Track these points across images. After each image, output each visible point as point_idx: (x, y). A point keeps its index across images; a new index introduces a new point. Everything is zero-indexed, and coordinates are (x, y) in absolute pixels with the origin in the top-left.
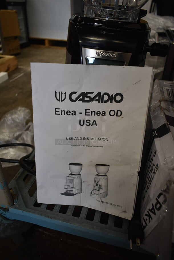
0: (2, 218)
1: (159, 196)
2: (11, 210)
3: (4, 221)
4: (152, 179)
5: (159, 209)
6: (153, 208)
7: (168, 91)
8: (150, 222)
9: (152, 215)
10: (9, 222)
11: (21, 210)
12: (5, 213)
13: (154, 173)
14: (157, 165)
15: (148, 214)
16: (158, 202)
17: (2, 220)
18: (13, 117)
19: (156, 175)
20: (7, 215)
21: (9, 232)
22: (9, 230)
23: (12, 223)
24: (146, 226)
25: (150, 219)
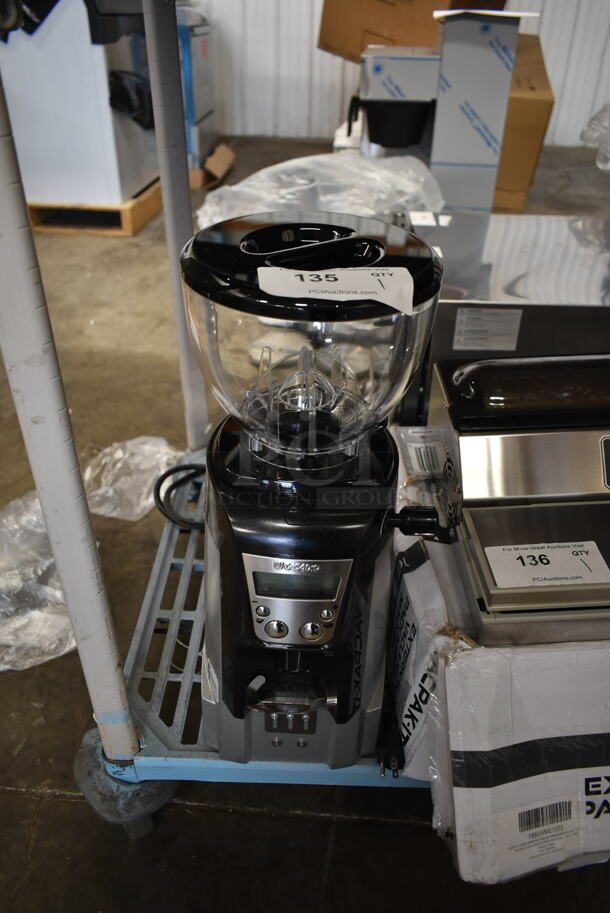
0: (117, 782)
1: (423, 680)
2: (140, 761)
3: (123, 788)
4: (409, 649)
5: (425, 702)
6: (417, 702)
7: (418, 451)
8: (414, 726)
9: (416, 713)
10: (133, 788)
11: (159, 756)
12: (124, 770)
13: (411, 640)
14: (413, 626)
15: (409, 714)
16: (423, 690)
17: (118, 788)
18: (24, 520)
19: (415, 643)
20: (128, 774)
21: (139, 809)
22: (138, 804)
23: (141, 790)
24: (409, 735)
25: (415, 721)
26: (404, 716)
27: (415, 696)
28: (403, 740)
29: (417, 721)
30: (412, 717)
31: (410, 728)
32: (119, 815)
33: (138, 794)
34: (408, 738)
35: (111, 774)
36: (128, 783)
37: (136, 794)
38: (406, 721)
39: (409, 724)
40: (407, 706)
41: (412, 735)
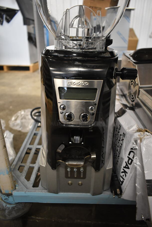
0: (6, 203)
1: (129, 154)
2: (15, 193)
3: (8, 206)
4: (122, 145)
6: (127, 165)
8: (126, 176)
9: (126, 170)
10: (12, 206)
11: (23, 191)
12: (9, 198)
13: (123, 140)
14: (124, 133)
15: (123, 171)
16: (129, 159)
17: (6, 205)
19: (125, 141)
20: (10, 200)
21: (14, 214)
22: (14, 212)
23: (16, 206)
24: (123, 180)
25: (126, 173)
26: (121, 172)
27: (126, 162)
28: (121, 183)
29: (127, 173)
30: (125, 172)
31: (124, 177)
32: (5, 216)
33: (14, 208)
34: (123, 181)
35: (4, 200)
36: (10, 204)
37: (13, 208)
38: (122, 174)
39: (123, 176)
40: (122, 167)
41: (125, 180)
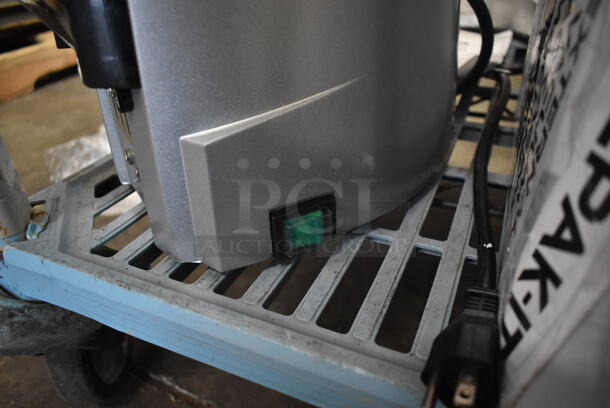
8: (544, 300)
9: (556, 259)
11: (38, 254)
15: (535, 265)
24: (522, 330)
25: (550, 285)
26: (518, 273)
27: (566, 204)
28: (503, 342)
29: (557, 282)
30: (544, 274)
31: (531, 310)
34: (518, 336)
37: (8, 313)
38: (520, 289)
39: (528, 298)
40: (535, 237)
41: (532, 331)
